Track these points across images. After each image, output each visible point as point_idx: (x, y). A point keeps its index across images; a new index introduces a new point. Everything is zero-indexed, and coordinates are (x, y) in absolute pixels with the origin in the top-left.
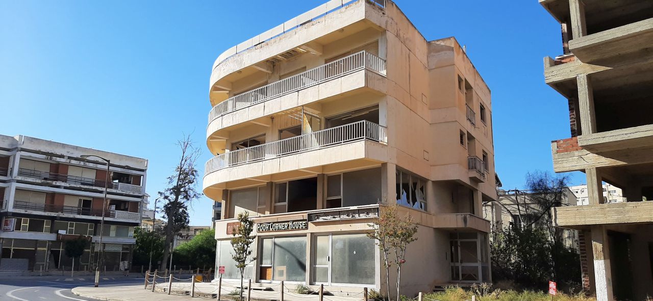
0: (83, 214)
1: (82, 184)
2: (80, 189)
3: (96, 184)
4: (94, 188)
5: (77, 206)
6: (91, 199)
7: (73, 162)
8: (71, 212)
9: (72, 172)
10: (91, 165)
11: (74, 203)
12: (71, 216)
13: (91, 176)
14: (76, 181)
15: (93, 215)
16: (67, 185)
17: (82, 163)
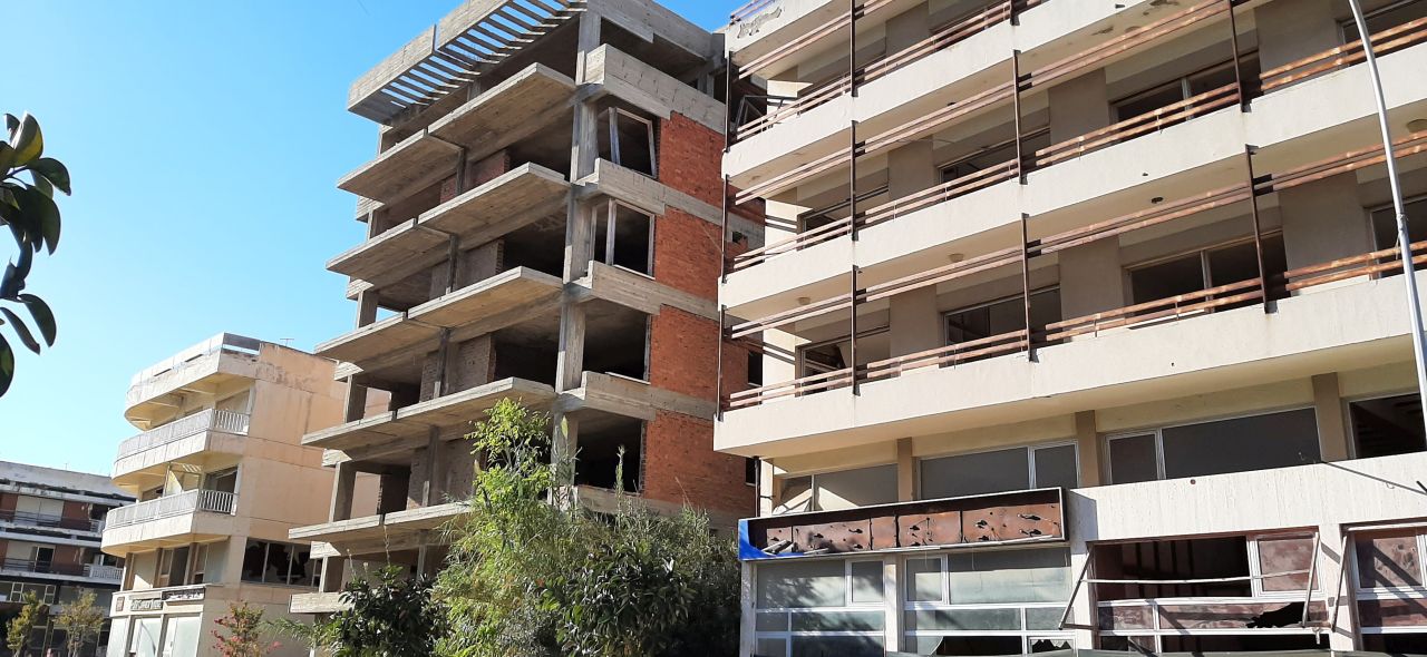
0: (38, 571)
1: (40, 524)
2: (33, 532)
3: (62, 524)
4: (56, 530)
5: (28, 558)
6: (54, 547)
7: (24, 490)
8: (17, 567)
9: (22, 507)
10: (53, 494)
11: (25, 554)
12: (16, 573)
13: (56, 512)
14: (27, 520)
15: (55, 573)
16: (12, 526)
17: (39, 492)
